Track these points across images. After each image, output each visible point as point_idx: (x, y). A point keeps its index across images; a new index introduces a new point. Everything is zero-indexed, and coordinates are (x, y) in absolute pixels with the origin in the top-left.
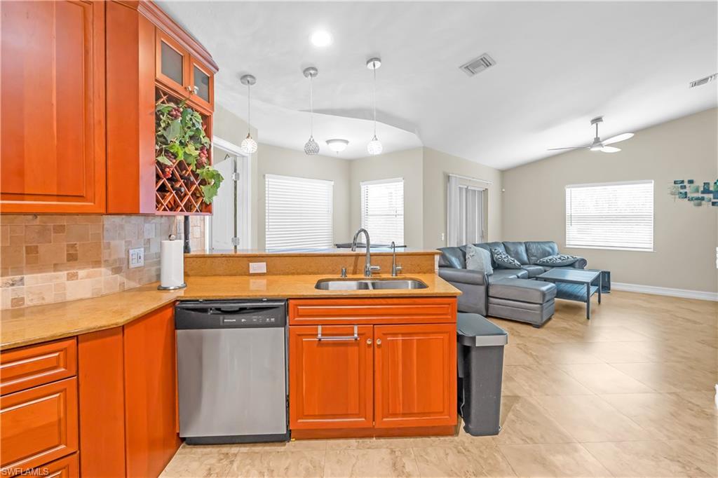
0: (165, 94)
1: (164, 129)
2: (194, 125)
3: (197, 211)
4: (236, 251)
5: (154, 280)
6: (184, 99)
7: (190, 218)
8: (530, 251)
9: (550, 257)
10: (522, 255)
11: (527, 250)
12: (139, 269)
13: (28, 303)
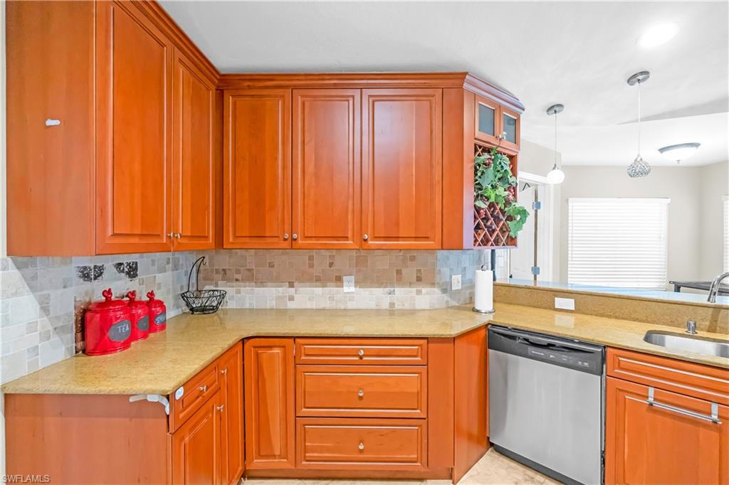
0: (480, 147)
1: (480, 177)
2: (502, 167)
3: (504, 245)
4: (535, 283)
5: (468, 302)
6: (495, 147)
7: (496, 251)
12: (458, 291)
13: (397, 307)
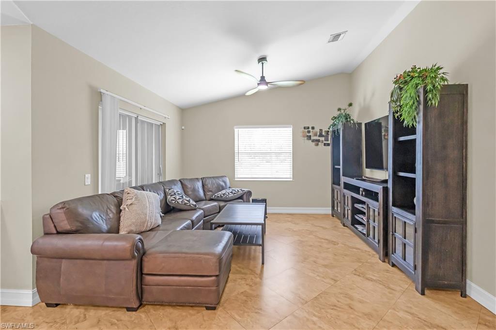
8: (206, 187)
9: (224, 192)
10: (199, 191)
11: (203, 186)
